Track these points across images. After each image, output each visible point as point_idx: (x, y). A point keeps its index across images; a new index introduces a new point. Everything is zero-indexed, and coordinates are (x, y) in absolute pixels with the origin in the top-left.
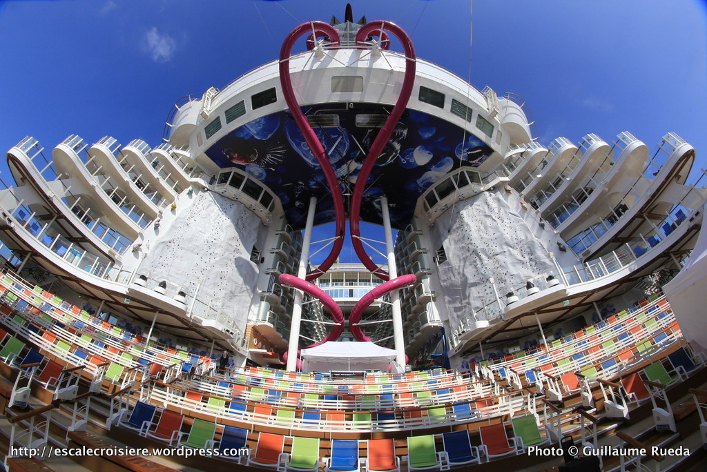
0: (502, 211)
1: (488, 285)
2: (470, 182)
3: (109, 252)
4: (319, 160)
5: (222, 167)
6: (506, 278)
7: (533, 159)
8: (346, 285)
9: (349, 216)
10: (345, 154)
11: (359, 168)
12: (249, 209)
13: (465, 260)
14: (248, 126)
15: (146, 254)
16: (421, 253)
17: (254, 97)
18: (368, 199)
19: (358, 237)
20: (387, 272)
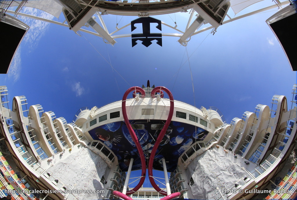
0: (217, 156)
1: (216, 190)
2: (201, 147)
3: (37, 156)
4: (135, 143)
5: (94, 139)
6: (224, 185)
7: (225, 131)
8: (146, 197)
9: (148, 167)
10: (146, 141)
11: (152, 147)
12: (103, 159)
13: (203, 182)
14: (107, 125)
15: (53, 165)
16: (182, 182)
17: (111, 114)
18: (157, 160)
19: (152, 177)
20: (166, 192)
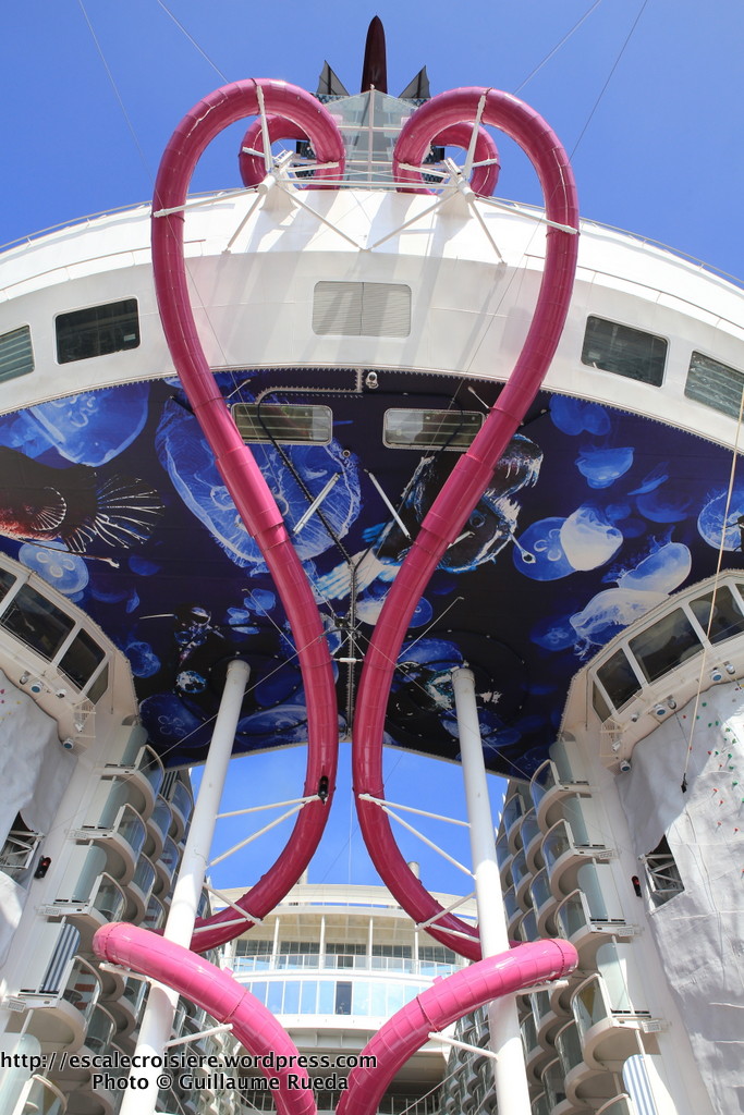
4: (264, 545)
8: (328, 964)
9: (350, 728)
10: (344, 532)
11: (386, 578)
12: (19, 686)
14: (38, 413)
16: (589, 860)
17: (64, 323)
18: (414, 676)
19: (378, 802)
20: (473, 924)
